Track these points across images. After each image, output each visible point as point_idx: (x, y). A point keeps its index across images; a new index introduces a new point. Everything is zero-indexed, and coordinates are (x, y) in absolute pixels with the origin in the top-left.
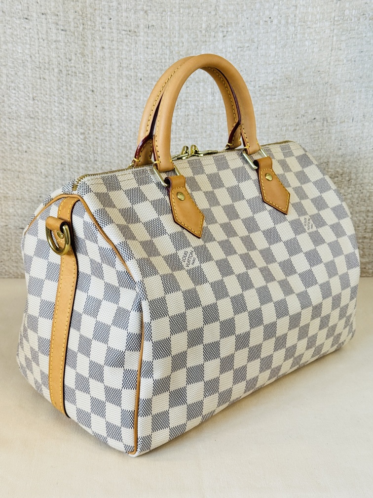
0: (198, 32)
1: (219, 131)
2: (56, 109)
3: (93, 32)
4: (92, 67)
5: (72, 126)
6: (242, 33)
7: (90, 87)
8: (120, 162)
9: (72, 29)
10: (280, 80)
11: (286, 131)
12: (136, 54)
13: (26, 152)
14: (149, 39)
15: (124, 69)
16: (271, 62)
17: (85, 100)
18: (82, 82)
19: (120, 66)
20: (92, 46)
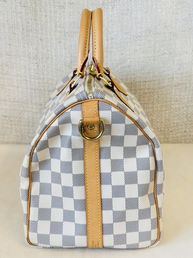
1: (111, 61)
2: (22, 50)
3: (41, 7)
4: (40, 26)
5: (31, 59)
6: (123, 6)
8: (57, 79)
9: (29, 6)
10: (145, 31)
11: (149, 60)
12: (64, 19)
13: (6, 74)
14: (71, 10)
15: (58, 27)
16: (139, 22)
17: (37, 45)
18: (35, 35)
19: (56, 25)
20: (40, 15)
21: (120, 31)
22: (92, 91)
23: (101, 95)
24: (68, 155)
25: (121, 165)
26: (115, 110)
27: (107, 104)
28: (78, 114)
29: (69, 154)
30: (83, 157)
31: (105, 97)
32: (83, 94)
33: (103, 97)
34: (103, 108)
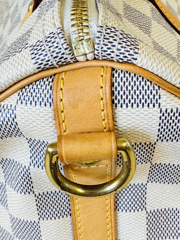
22: (87, 33)
23: (122, 50)
24: (26, 208)
25: (173, 223)
26: (173, 103)
27: (143, 83)
28: (42, 115)
29: (29, 207)
30: (68, 210)
31: (139, 60)
32: (55, 45)
33: (130, 57)
34: (130, 97)
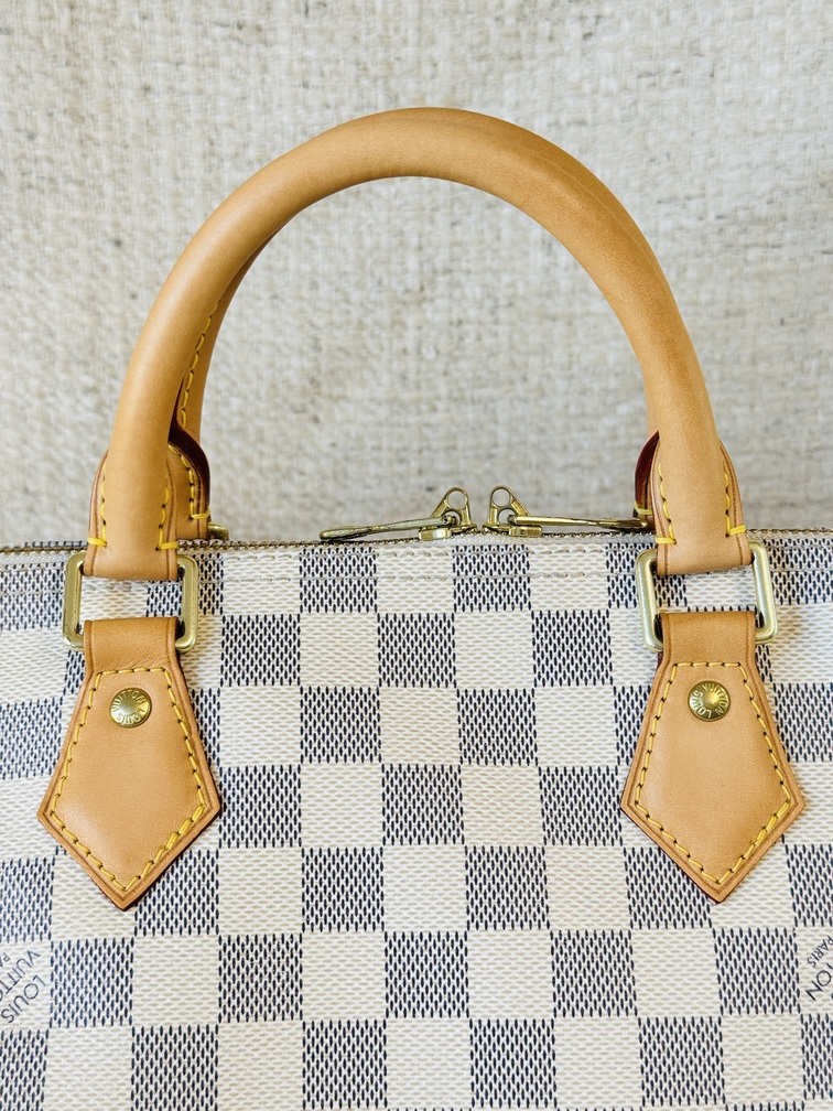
0: (489, 21)
1: (571, 377)
3: (110, 33)
4: (110, 157)
5: (53, 363)
6: (655, 21)
7: (109, 229)
9: (32, 24)
10: (798, 191)
11: (819, 374)
12: (266, 108)
14: (310, 53)
15: (227, 165)
16: (762, 127)
17: (92, 276)
18: (77, 214)
19: (210, 154)
20: (108, 85)
21: (635, 184)
